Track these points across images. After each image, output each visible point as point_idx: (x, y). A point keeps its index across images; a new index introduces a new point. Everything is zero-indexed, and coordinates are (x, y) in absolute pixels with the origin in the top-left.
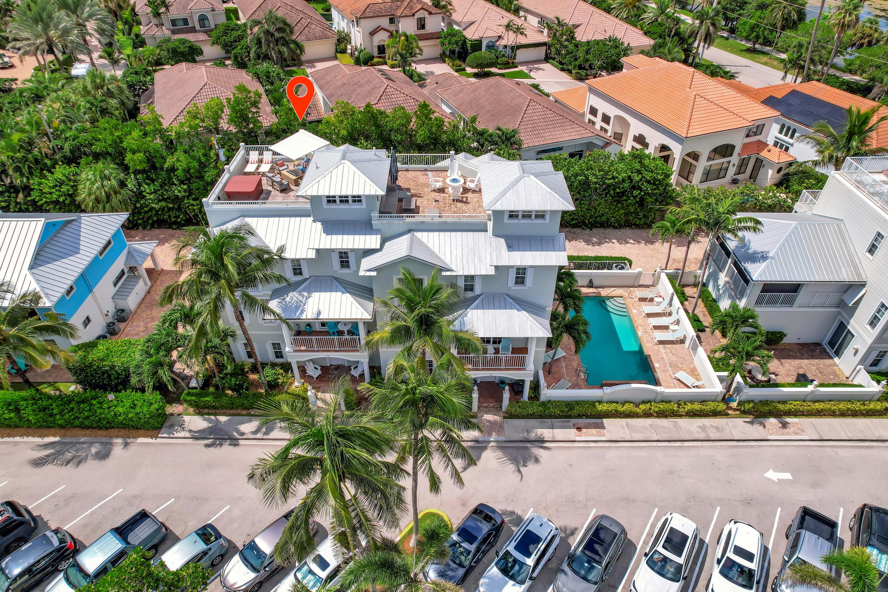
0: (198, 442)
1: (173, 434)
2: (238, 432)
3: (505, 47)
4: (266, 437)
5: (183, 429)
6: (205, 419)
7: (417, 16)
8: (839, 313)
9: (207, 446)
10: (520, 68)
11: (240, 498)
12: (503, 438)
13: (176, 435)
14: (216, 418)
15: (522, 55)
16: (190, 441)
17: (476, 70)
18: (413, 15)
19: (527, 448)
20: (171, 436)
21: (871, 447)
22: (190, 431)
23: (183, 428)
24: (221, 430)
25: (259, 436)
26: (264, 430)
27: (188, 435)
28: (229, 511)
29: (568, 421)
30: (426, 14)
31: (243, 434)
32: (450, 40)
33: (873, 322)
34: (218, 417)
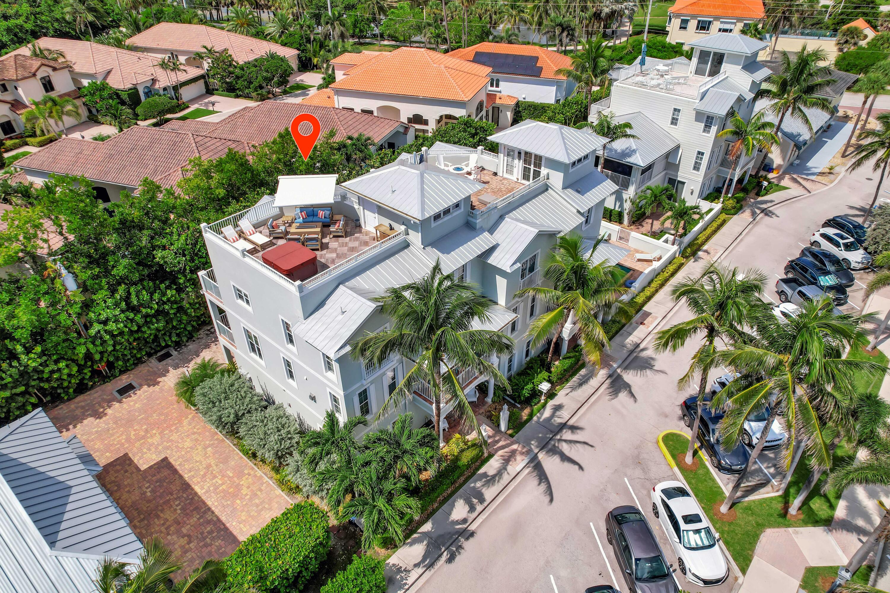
0: (436, 567)
1: (406, 584)
2: (458, 522)
3: (165, 89)
4: (486, 504)
5: (407, 571)
6: (411, 544)
7: (40, 75)
8: (666, 174)
9: (451, 560)
10: (193, 107)
11: (547, 562)
12: (620, 362)
13: (410, 581)
14: (419, 533)
15: (186, 93)
16: (428, 574)
17: (154, 121)
18: (34, 75)
19: (636, 357)
20: (407, 587)
21: (742, 240)
22: (416, 565)
23: (405, 570)
24: (441, 536)
25: (479, 508)
26: (475, 501)
27: (420, 570)
28: (557, 578)
29: (631, 324)
30: (50, 70)
31: (465, 521)
32: (101, 96)
33: (696, 167)
34: (419, 531)
